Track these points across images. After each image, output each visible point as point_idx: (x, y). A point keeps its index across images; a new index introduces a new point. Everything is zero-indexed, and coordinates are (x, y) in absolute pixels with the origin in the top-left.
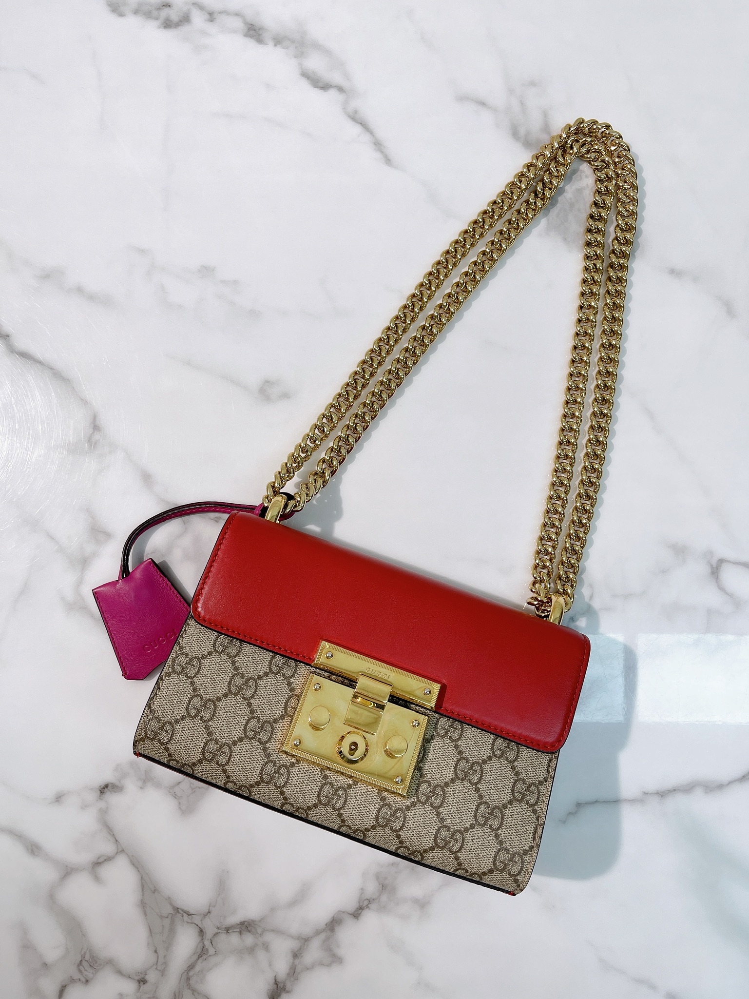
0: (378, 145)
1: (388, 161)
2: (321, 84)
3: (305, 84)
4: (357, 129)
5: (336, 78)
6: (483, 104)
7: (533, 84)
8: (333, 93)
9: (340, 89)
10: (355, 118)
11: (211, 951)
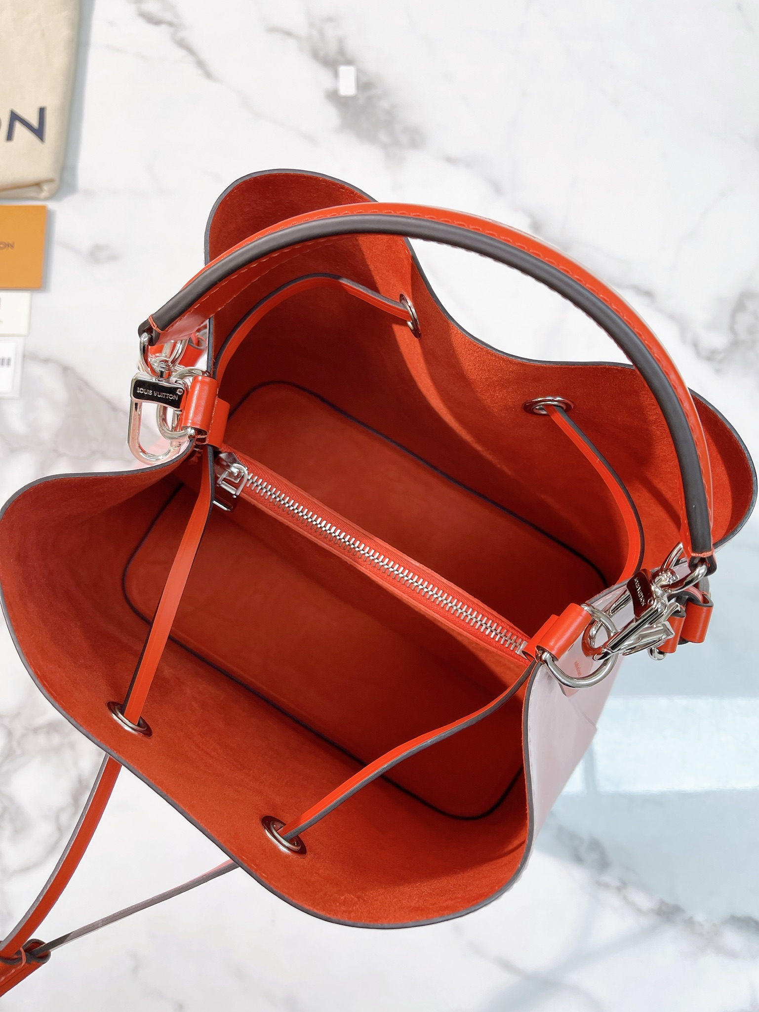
0: (201, 64)
1: (208, 75)
2: (153, 20)
3: (141, 22)
4: (181, 53)
5: (168, 16)
6: (288, 34)
7: (330, 19)
8: (163, 27)
9: (170, 24)
10: (183, 44)
11: (19, 752)
